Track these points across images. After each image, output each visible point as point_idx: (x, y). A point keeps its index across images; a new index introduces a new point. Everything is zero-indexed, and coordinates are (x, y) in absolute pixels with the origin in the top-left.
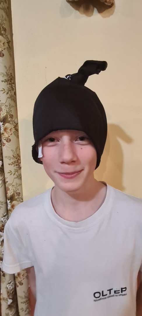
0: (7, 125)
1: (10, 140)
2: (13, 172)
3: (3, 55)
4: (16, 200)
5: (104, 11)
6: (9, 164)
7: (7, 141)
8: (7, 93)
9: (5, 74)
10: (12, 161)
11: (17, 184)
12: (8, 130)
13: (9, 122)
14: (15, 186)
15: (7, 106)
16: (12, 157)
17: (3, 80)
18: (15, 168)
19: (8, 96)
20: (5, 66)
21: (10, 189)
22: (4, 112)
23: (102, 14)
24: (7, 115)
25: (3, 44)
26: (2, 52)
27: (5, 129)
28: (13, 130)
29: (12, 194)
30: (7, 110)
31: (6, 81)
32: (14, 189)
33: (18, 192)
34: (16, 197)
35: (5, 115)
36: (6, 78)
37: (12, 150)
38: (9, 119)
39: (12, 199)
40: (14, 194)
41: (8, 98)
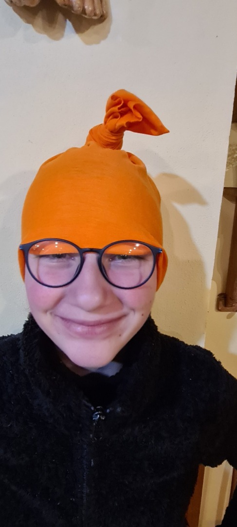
5: (87, 30)
23: (84, 35)
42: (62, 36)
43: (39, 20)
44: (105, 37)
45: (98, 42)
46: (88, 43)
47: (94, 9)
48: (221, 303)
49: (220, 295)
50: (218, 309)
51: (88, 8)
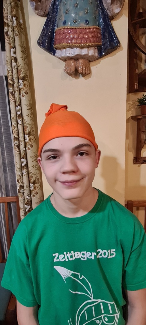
0: (31, 136)
1: (33, 146)
2: (35, 166)
3: (28, 93)
4: (37, 183)
5: (86, 76)
6: (33, 161)
7: (31, 147)
8: (30, 117)
9: (29, 105)
10: (34, 159)
11: (37, 173)
12: (32, 140)
13: (32, 135)
14: (36, 174)
15: (30, 125)
16: (34, 156)
17: (28, 109)
18: (36, 163)
19: (31, 118)
20: (29, 100)
21: (33, 177)
22: (29, 129)
23: (85, 78)
24: (30, 131)
25: (27, 86)
26: (27, 91)
27: (30, 139)
28: (34, 140)
29: (34, 180)
30: (31, 127)
31: (29, 109)
32: (36, 176)
33: (38, 178)
34: (37, 182)
35: (29, 130)
36: (29, 107)
37: (34, 152)
38: (32, 133)
39: (34, 183)
40: (35, 180)
41: (31, 120)
42: (79, 78)
43: (73, 75)
44: (90, 77)
45: (88, 79)
46: (86, 79)
47: (88, 72)
48: (135, 160)
49: (134, 158)
50: (134, 163)
51: (87, 72)
